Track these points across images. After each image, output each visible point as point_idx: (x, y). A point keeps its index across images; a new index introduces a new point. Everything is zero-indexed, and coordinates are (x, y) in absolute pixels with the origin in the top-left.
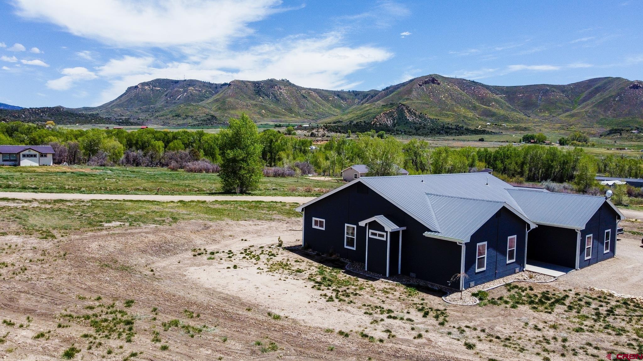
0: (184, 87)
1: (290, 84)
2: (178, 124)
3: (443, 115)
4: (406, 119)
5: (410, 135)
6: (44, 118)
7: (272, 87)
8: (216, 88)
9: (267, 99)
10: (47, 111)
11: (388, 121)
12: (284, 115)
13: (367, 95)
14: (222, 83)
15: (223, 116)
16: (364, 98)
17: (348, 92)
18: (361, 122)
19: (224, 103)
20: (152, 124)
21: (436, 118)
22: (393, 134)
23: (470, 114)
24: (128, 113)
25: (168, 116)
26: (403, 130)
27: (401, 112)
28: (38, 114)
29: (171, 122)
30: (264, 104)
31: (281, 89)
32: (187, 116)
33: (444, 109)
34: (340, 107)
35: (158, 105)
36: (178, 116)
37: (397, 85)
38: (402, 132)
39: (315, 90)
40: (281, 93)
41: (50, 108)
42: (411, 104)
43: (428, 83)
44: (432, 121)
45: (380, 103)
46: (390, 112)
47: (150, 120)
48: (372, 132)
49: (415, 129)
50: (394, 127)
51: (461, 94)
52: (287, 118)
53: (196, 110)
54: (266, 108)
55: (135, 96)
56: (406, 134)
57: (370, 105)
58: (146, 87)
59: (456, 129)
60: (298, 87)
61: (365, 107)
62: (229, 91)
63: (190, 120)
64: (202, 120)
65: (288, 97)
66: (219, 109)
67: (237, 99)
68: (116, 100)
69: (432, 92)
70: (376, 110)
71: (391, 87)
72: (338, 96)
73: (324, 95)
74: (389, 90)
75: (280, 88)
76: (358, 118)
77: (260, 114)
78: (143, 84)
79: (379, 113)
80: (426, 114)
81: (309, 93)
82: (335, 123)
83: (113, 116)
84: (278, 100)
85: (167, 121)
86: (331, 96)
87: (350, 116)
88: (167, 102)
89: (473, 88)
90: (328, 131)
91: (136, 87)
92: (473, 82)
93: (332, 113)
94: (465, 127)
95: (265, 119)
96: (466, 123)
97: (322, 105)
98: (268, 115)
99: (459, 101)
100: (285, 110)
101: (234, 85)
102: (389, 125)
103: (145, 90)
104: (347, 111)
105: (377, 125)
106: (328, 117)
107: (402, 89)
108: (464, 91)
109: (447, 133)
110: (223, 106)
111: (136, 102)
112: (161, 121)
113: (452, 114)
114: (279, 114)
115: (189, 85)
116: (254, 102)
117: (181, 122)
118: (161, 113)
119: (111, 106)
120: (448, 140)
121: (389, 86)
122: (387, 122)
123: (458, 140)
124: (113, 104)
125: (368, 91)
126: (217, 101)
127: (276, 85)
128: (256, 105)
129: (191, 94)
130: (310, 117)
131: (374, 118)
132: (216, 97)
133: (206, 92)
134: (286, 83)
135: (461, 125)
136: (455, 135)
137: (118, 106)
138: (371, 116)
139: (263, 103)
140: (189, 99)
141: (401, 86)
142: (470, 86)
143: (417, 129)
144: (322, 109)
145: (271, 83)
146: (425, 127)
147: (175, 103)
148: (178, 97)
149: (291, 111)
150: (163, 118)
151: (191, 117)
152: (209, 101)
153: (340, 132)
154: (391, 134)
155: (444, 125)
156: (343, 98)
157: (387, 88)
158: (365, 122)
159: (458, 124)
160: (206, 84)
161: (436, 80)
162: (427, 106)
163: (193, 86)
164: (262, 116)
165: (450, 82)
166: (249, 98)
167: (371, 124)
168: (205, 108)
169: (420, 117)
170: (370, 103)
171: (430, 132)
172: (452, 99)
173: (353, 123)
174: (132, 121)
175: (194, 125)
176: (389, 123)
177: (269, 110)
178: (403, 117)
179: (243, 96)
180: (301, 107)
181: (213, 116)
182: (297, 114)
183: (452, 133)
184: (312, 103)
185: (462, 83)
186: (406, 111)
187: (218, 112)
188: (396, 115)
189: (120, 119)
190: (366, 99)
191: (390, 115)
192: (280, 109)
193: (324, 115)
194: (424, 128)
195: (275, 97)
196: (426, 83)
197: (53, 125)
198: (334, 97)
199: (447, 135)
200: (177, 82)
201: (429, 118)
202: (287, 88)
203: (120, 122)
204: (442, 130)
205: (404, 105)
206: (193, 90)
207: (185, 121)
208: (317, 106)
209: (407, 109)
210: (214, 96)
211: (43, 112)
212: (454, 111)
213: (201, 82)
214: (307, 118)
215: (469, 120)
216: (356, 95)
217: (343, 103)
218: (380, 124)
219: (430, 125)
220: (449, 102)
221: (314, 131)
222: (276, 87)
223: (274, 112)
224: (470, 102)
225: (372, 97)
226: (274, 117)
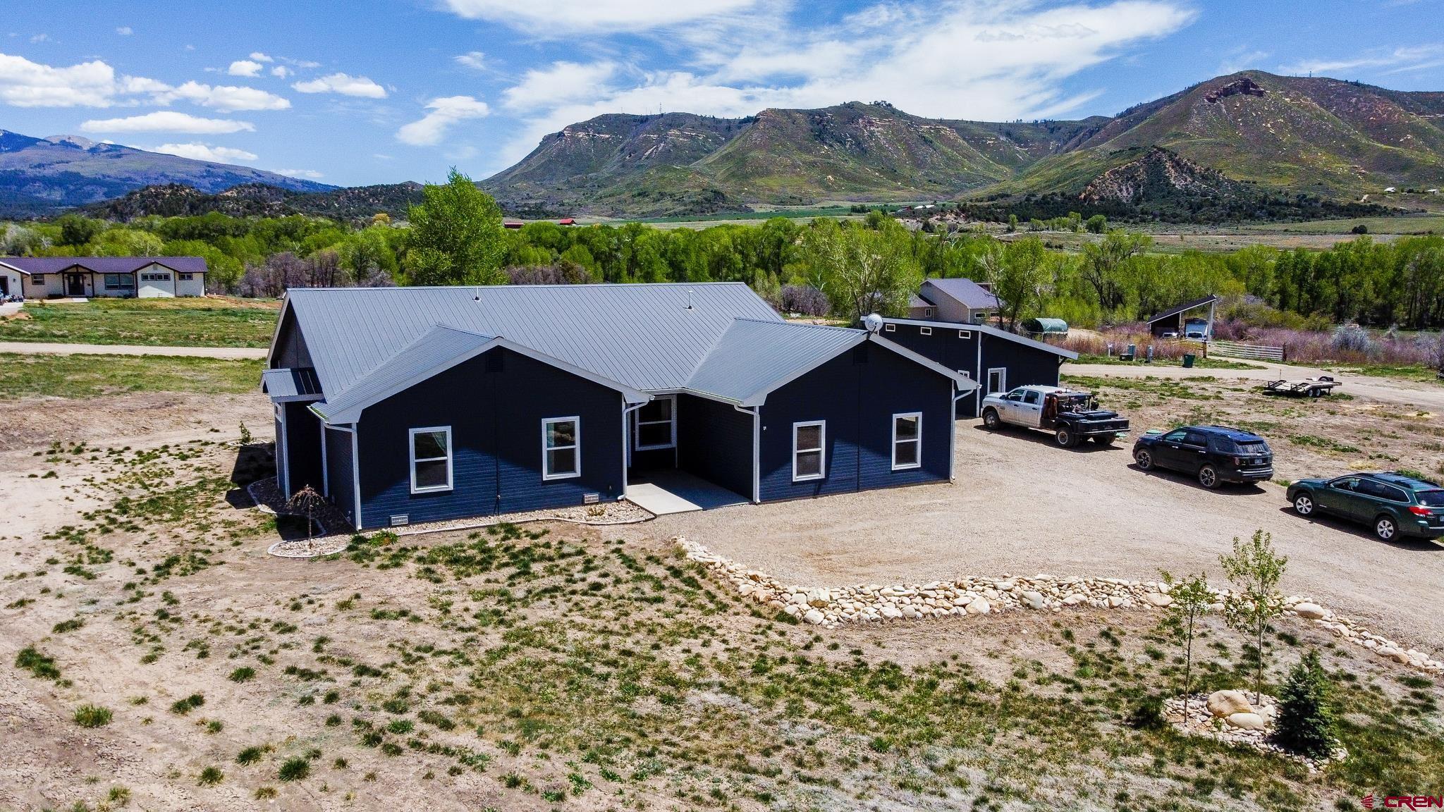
0: (659, 129)
1: (894, 111)
2: (643, 213)
3: (1268, 172)
4: (1168, 184)
5: (1174, 223)
6: (374, 207)
7: (852, 120)
8: (729, 128)
9: (841, 150)
10: (381, 193)
11: (1121, 190)
12: (876, 184)
13: (1081, 128)
14: (742, 118)
15: (741, 192)
16: (1070, 138)
17: (1033, 124)
18: (1053, 194)
19: (743, 162)
20: (590, 214)
21: (1251, 179)
22: (1131, 221)
23: (1342, 168)
24: (543, 191)
25: (623, 197)
26: (1157, 212)
27: (1155, 168)
28: (364, 200)
29: (629, 209)
30: (832, 161)
31: (871, 124)
32: (662, 195)
33: (1270, 157)
34: (1011, 161)
35: (605, 172)
36: (643, 194)
37: (1153, 103)
38: (1155, 216)
39: (953, 124)
40: (872, 133)
41: (387, 186)
42: (1186, 148)
43: (1233, 93)
44: (1236, 186)
45: (1108, 146)
46: (1128, 168)
47: (586, 206)
48: (1073, 217)
49: (1190, 208)
50: (1137, 205)
51: (1320, 116)
52: (885, 192)
53: (681, 180)
54: (835, 170)
55: (558, 156)
56: (1163, 220)
57: (1082, 154)
58: (581, 135)
59: (1299, 206)
60: (911, 118)
61: (1070, 159)
62: (755, 135)
63: (667, 203)
64: (693, 202)
65: (889, 141)
66: (733, 175)
67: (773, 151)
68: (520, 164)
69: (1241, 116)
70: (1094, 164)
71: (1141, 106)
72: (1008, 134)
73: (972, 133)
74: (1131, 116)
75: (869, 122)
76: (1050, 186)
77: (821, 183)
78: (575, 128)
79: (1101, 171)
80: (1220, 171)
81: (938, 131)
82: (991, 199)
83: (513, 199)
84: (864, 151)
85: (621, 207)
86: (991, 136)
87: (1034, 180)
88: (623, 166)
89: (1354, 100)
90: (966, 218)
91: (561, 134)
92: (1357, 84)
93: (992, 175)
94: (1324, 198)
95: (833, 194)
96: (1327, 191)
97: (970, 158)
98: (840, 187)
99: (1314, 135)
100: (881, 174)
101: (766, 121)
102: (1124, 201)
103: (579, 140)
104: (1026, 172)
105: (1092, 200)
106: (981, 185)
107: (1163, 111)
108: (1328, 108)
109: (1272, 216)
110: (742, 168)
111: (561, 167)
112: (609, 207)
113: (1290, 169)
114: (867, 182)
115: (671, 126)
116: (810, 158)
117: (651, 208)
118: (609, 190)
119: (509, 177)
120: (1273, 232)
121: (1134, 105)
122: (1119, 194)
123: (1299, 232)
124: (514, 174)
125: (1083, 121)
126: (727, 157)
127: (861, 116)
128: (813, 165)
129: (675, 146)
130: (938, 188)
131: (1087, 185)
132: (726, 149)
133: (706, 139)
134: (885, 110)
135: (1313, 195)
136: (1293, 220)
137: (526, 176)
138: (1080, 180)
139: (830, 158)
140: (668, 158)
141: (1165, 104)
142: (1345, 96)
143: (1195, 208)
144: (969, 168)
145: (851, 112)
146: (1217, 202)
147: (638, 167)
148: (647, 154)
149: (893, 174)
150: (611, 200)
151: (671, 195)
152: (710, 160)
153: (997, 220)
154: (1126, 222)
155: (1266, 196)
156: (1018, 141)
157: (1130, 111)
158: (1063, 194)
159: (1306, 193)
160: (706, 122)
161: (1254, 86)
162: (1227, 150)
163: (677, 126)
164: (828, 188)
165: (1294, 88)
166: (800, 149)
167: (1078, 199)
168: (702, 175)
169: (1204, 178)
170: (1086, 147)
171: (1229, 215)
172: (1295, 130)
173: (1033, 199)
174: (549, 208)
175: (676, 214)
176: (1125, 194)
177: (843, 175)
178: (1160, 180)
179: (784, 145)
180: (919, 164)
181: (717, 193)
182: (909, 181)
183: (1285, 216)
184: (944, 153)
185: (1323, 89)
186: (1168, 164)
187: (728, 184)
188: (1142, 175)
189: (525, 205)
190: (1077, 138)
191: (1129, 175)
192: (871, 172)
193: (971, 181)
194: (1213, 205)
195: (859, 144)
196: (1227, 92)
197: (386, 222)
198: (997, 139)
199: (1272, 221)
200: (644, 120)
201: (1229, 181)
202: (886, 122)
203: (525, 212)
204: (1261, 208)
205: (1164, 151)
206: (678, 136)
207: (658, 206)
208: (957, 161)
209: (1171, 159)
210: (721, 149)
211: (372, 195)
212: (1298, 161)
213: (695, 117)
214: (930, 190)
215: (1339, 182)
216: (1052, 130)
217: (1020, 152)
218: (1102, 199)
219: (1228, 196)
220: (1286, 138)
221: (932, 220)
222: (860, 121)
223: (854, 180)
224: (1343, 136)
225: (1091, 133)
226: (855, 190)
